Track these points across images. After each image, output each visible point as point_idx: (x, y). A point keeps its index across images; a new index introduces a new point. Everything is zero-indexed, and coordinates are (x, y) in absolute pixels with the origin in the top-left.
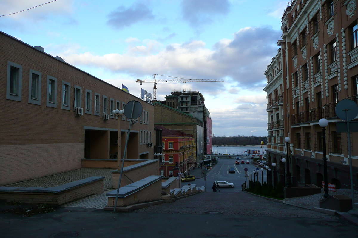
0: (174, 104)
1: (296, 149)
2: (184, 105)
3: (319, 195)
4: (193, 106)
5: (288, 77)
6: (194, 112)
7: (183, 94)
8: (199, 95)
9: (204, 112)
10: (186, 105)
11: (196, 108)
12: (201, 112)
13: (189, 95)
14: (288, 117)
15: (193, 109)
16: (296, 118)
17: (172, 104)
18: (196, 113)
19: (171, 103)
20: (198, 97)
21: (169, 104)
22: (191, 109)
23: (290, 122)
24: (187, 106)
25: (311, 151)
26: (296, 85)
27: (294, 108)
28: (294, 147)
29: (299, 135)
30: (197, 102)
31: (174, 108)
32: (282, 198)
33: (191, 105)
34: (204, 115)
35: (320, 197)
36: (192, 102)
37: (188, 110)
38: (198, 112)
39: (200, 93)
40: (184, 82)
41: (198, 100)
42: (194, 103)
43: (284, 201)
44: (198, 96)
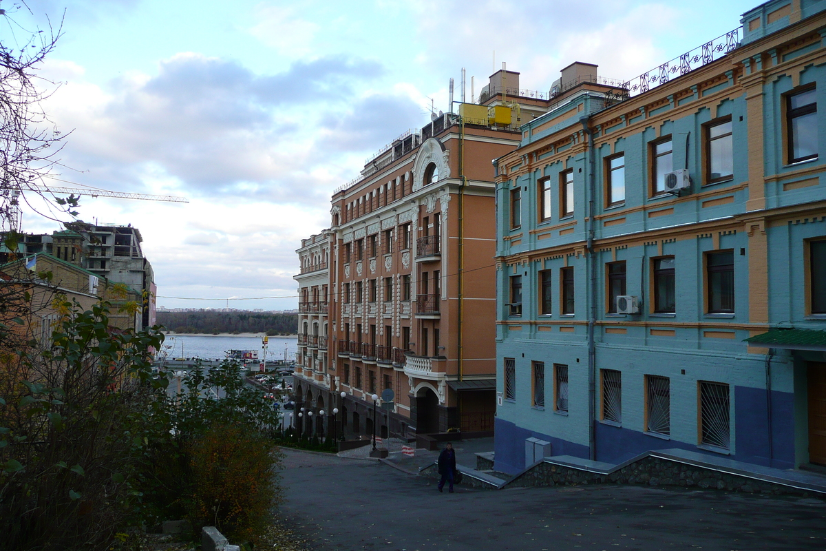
0: (73, 252)
1: (342, 384)
2: (98, 255)
3: (369, 446)
4: (118, 258)
5: (337, 283)
6: (120, 272)
7: (94, 229)
8: (133, 233)
9: (144, 272)
10: (102, 255)
11: (126, 262)
12: (139, 271)
13: (110, 233)
14: (334, 342)
15: (119, 264)
16: (345, 346)
17: (70, 251)
18: (125, 273)
19: (66, 248)
20: (132, 239)
21: (62, 250)
22: (113, 265)
23: (336, 350)
24: (104, 257)
25: (362, 391)
26: (347, 301)
27: (342, 329)
28: (340, 381)
29: (347, 367)
30: (128, 249)
31: (73, 260)
32: (336, 451)
33: (115, 255)
34: (144, 279)
35: (369, 448)
36: (116, 249)
37: (107, 265)
38: (131, 271)
39: (137, 230)
40: (93, 196)
41: (132, 244)
42: (120, 252)
43: (338, 455)
44: (133, 237)
